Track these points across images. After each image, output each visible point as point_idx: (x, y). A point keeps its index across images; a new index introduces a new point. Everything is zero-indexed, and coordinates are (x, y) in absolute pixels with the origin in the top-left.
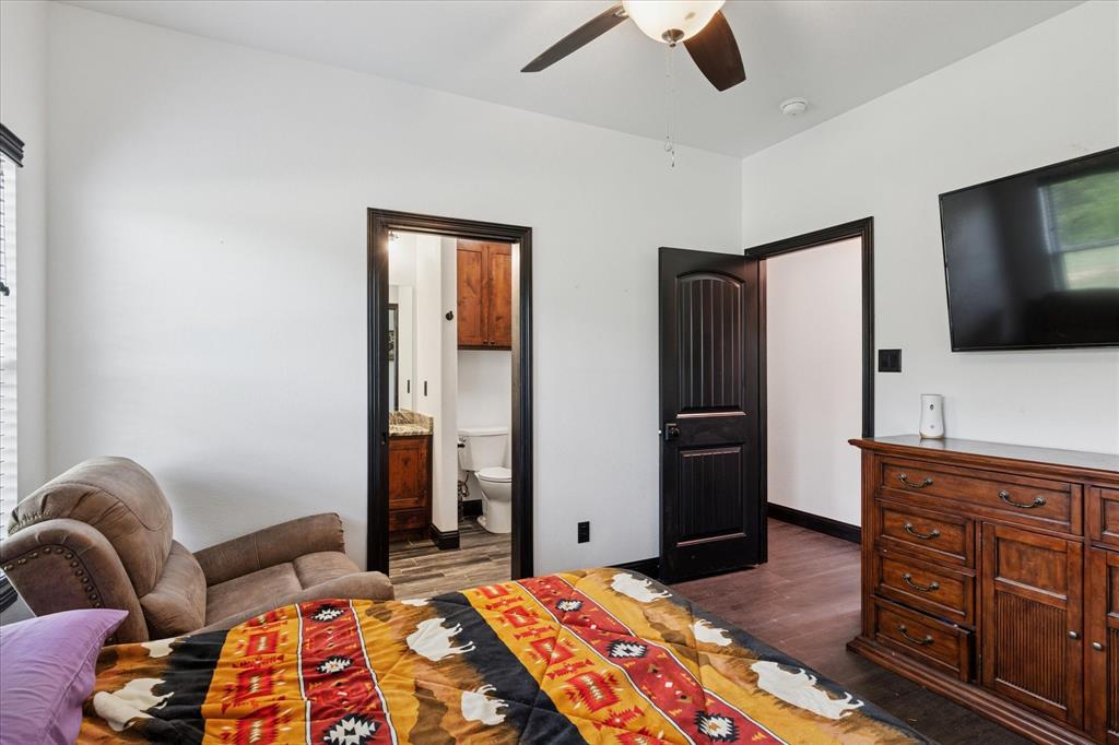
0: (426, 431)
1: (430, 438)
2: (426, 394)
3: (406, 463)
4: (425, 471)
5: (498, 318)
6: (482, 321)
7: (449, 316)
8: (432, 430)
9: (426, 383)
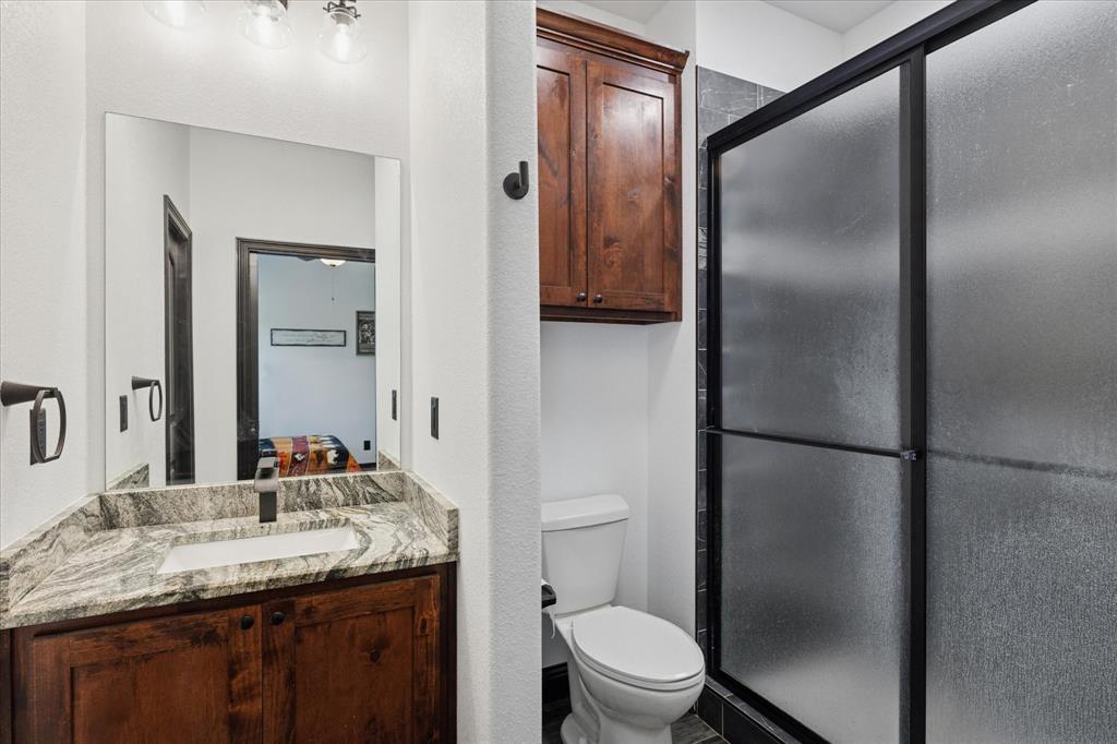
0: (437, 549)
1: (448, 572)
2: (435, 433)
3: (375, 658)
4: (434, 672)
5: (609, 242)
6: (572, 245)
7: (515, 187)
8: (454, 545)
9: (435, 402)
